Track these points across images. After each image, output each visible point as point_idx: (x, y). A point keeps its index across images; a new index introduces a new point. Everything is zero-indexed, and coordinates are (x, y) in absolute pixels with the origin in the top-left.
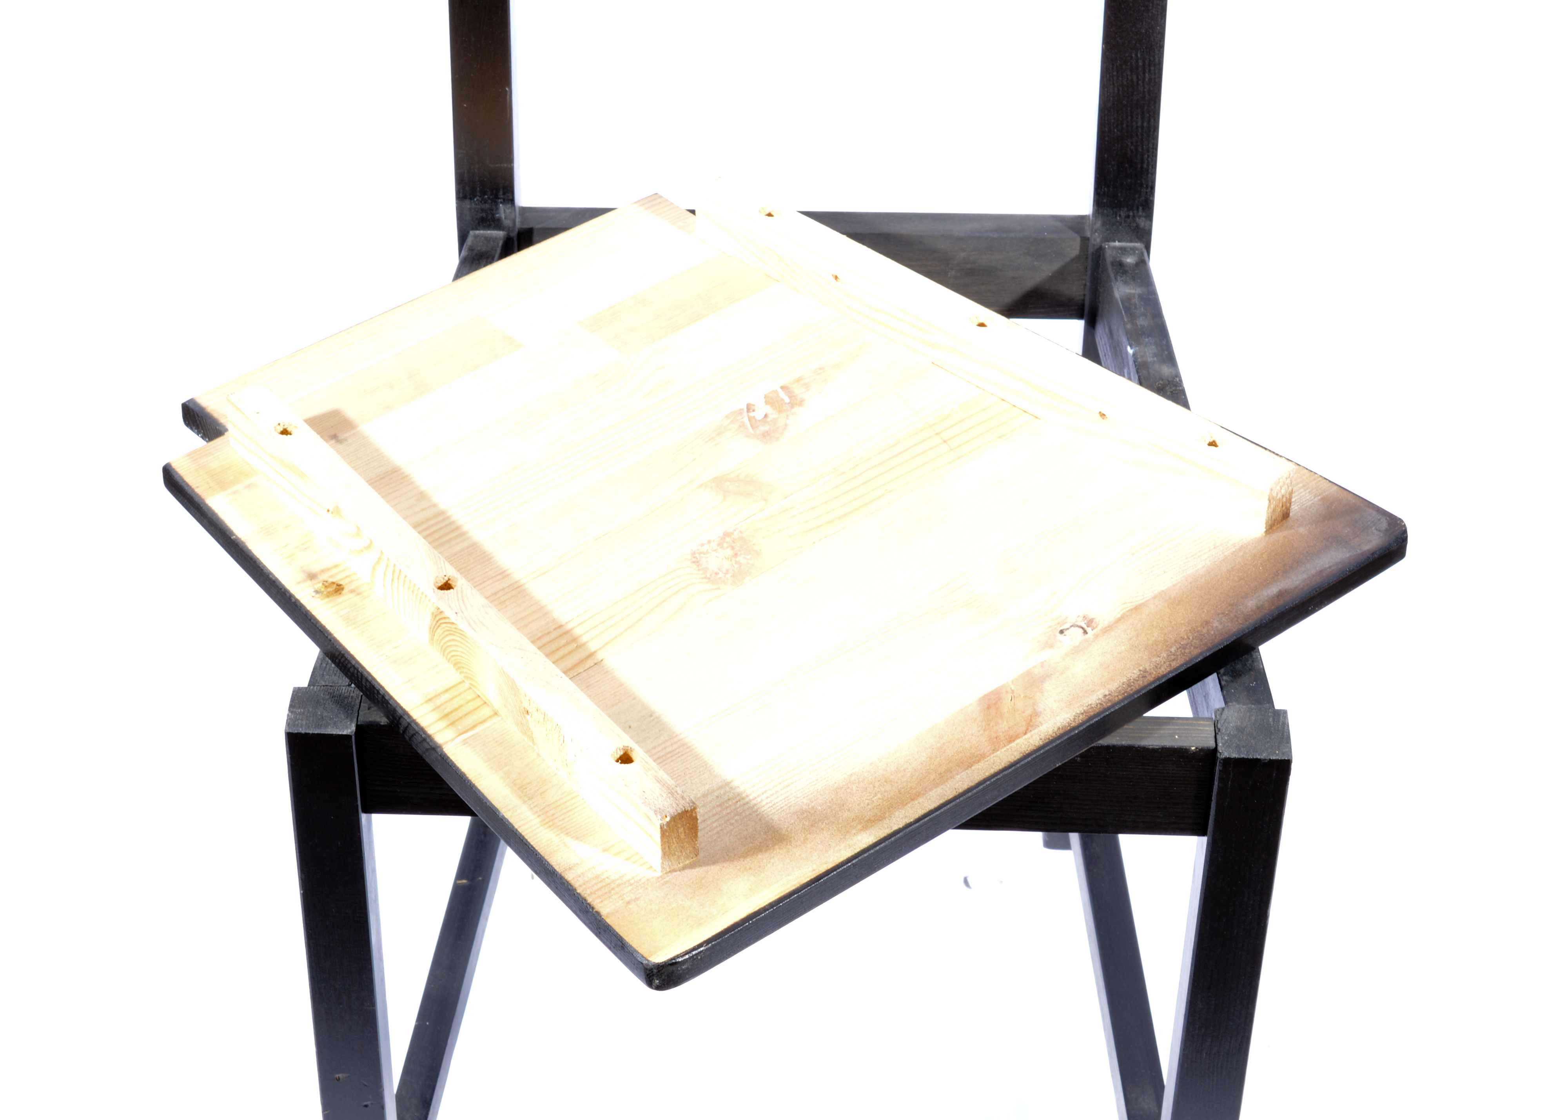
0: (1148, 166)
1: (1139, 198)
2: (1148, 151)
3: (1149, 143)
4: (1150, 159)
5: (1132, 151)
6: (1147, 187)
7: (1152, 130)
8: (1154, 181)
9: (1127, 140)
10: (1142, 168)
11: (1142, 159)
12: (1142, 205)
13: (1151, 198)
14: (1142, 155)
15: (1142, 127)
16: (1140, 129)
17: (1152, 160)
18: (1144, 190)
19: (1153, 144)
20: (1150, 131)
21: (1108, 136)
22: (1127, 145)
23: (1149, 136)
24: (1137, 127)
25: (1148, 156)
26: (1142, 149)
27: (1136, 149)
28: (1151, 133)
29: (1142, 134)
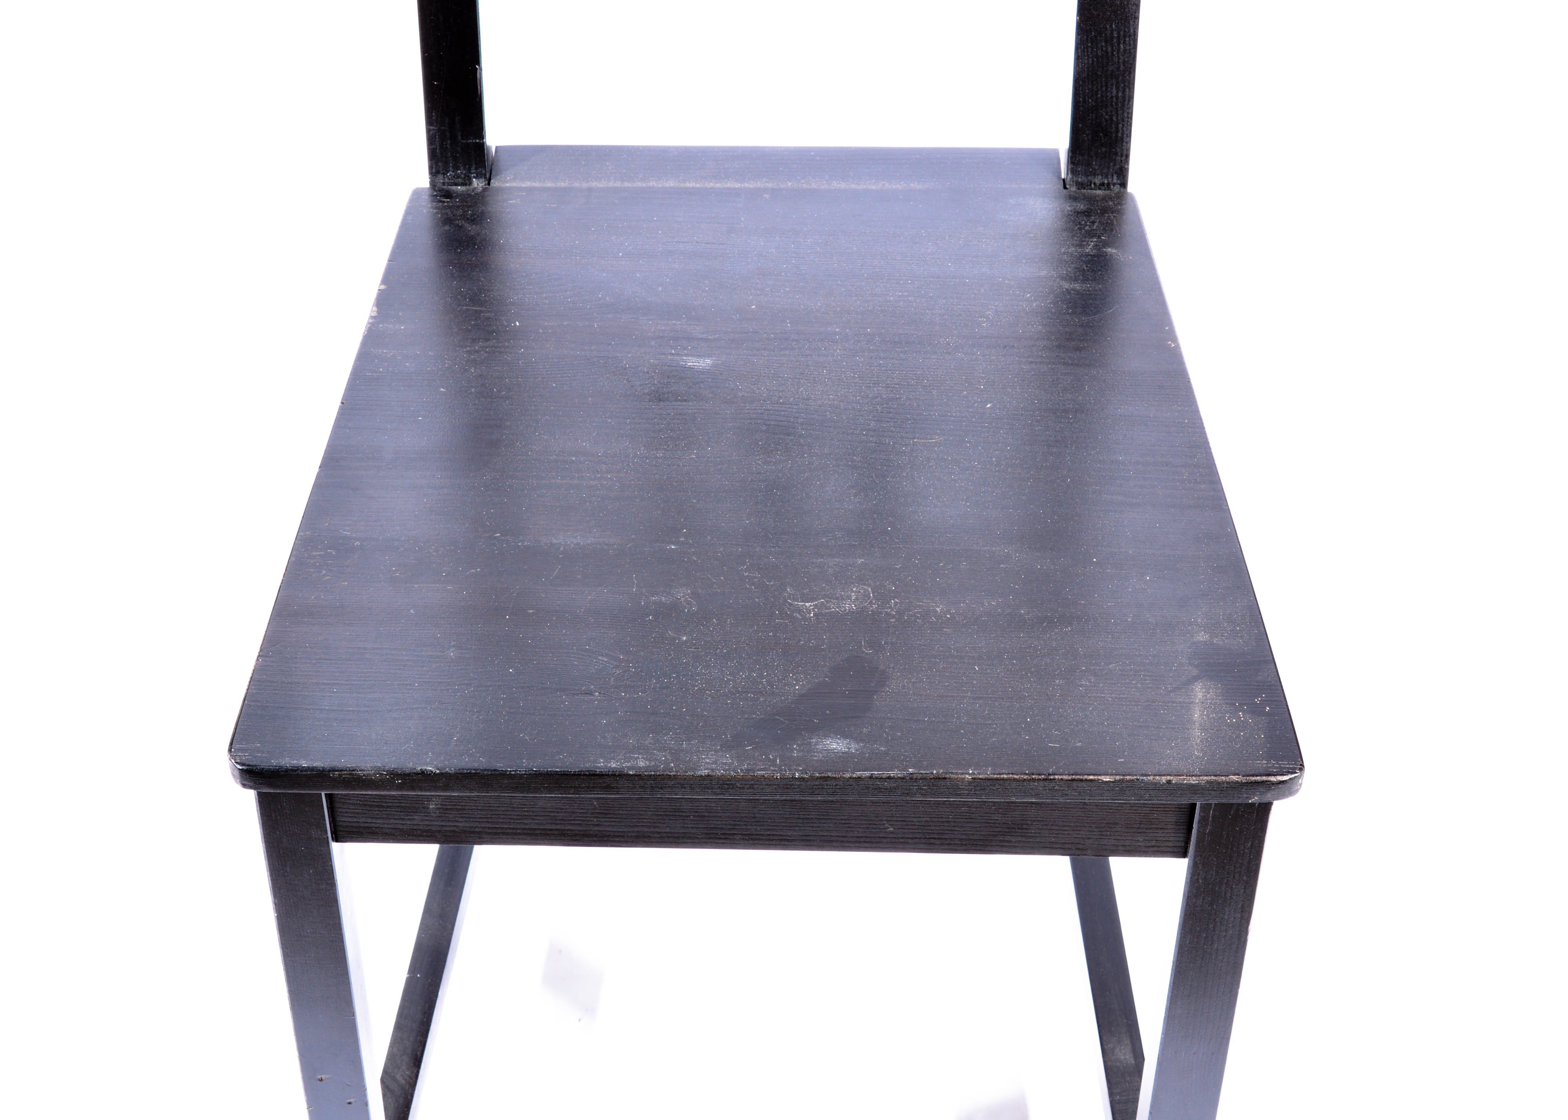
0: (1123, 134)
1: (1114, 165)
2: (1123, 121)
3: (1123, 113)
4: (1125, 129)
5: (1106, 121)
6: (1122, 156)
7: (1127, 100)
8: (1128, 150)
9: (1102, 110)
10: (1117, 136)
11: (1117, 128)
12: (1116, 173)
13: (1126, 167)
14: (1117, 124)
15: (1117, 98)
16: (1114, 99)
17: (1127, 129)
18: (1118, 158)
19: (1128, 113)
20: (1125, 101)
21: (1083, 106)
22: (1102, 115)
23: (1123, 105)
24: (1112, 97)
25: (1123, 125)
26: (1117, 119)
27: (1111, 119)
28: (1126, 103)
29: (1117, 104)
